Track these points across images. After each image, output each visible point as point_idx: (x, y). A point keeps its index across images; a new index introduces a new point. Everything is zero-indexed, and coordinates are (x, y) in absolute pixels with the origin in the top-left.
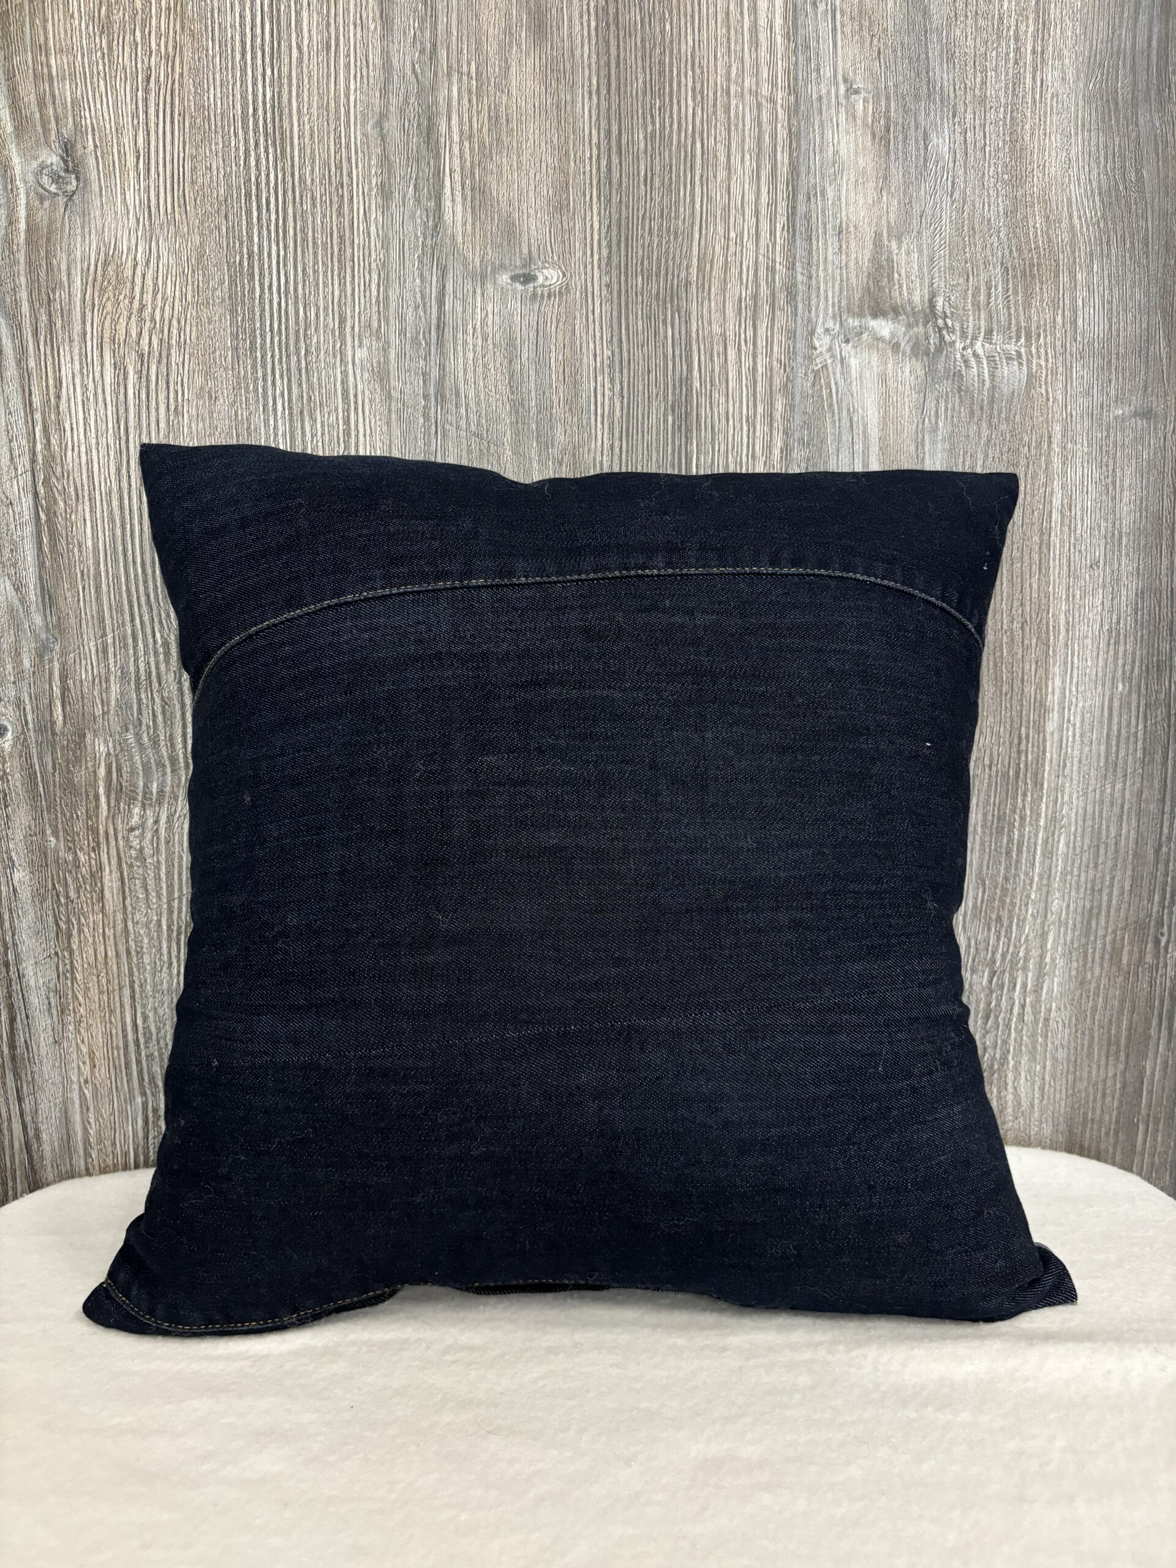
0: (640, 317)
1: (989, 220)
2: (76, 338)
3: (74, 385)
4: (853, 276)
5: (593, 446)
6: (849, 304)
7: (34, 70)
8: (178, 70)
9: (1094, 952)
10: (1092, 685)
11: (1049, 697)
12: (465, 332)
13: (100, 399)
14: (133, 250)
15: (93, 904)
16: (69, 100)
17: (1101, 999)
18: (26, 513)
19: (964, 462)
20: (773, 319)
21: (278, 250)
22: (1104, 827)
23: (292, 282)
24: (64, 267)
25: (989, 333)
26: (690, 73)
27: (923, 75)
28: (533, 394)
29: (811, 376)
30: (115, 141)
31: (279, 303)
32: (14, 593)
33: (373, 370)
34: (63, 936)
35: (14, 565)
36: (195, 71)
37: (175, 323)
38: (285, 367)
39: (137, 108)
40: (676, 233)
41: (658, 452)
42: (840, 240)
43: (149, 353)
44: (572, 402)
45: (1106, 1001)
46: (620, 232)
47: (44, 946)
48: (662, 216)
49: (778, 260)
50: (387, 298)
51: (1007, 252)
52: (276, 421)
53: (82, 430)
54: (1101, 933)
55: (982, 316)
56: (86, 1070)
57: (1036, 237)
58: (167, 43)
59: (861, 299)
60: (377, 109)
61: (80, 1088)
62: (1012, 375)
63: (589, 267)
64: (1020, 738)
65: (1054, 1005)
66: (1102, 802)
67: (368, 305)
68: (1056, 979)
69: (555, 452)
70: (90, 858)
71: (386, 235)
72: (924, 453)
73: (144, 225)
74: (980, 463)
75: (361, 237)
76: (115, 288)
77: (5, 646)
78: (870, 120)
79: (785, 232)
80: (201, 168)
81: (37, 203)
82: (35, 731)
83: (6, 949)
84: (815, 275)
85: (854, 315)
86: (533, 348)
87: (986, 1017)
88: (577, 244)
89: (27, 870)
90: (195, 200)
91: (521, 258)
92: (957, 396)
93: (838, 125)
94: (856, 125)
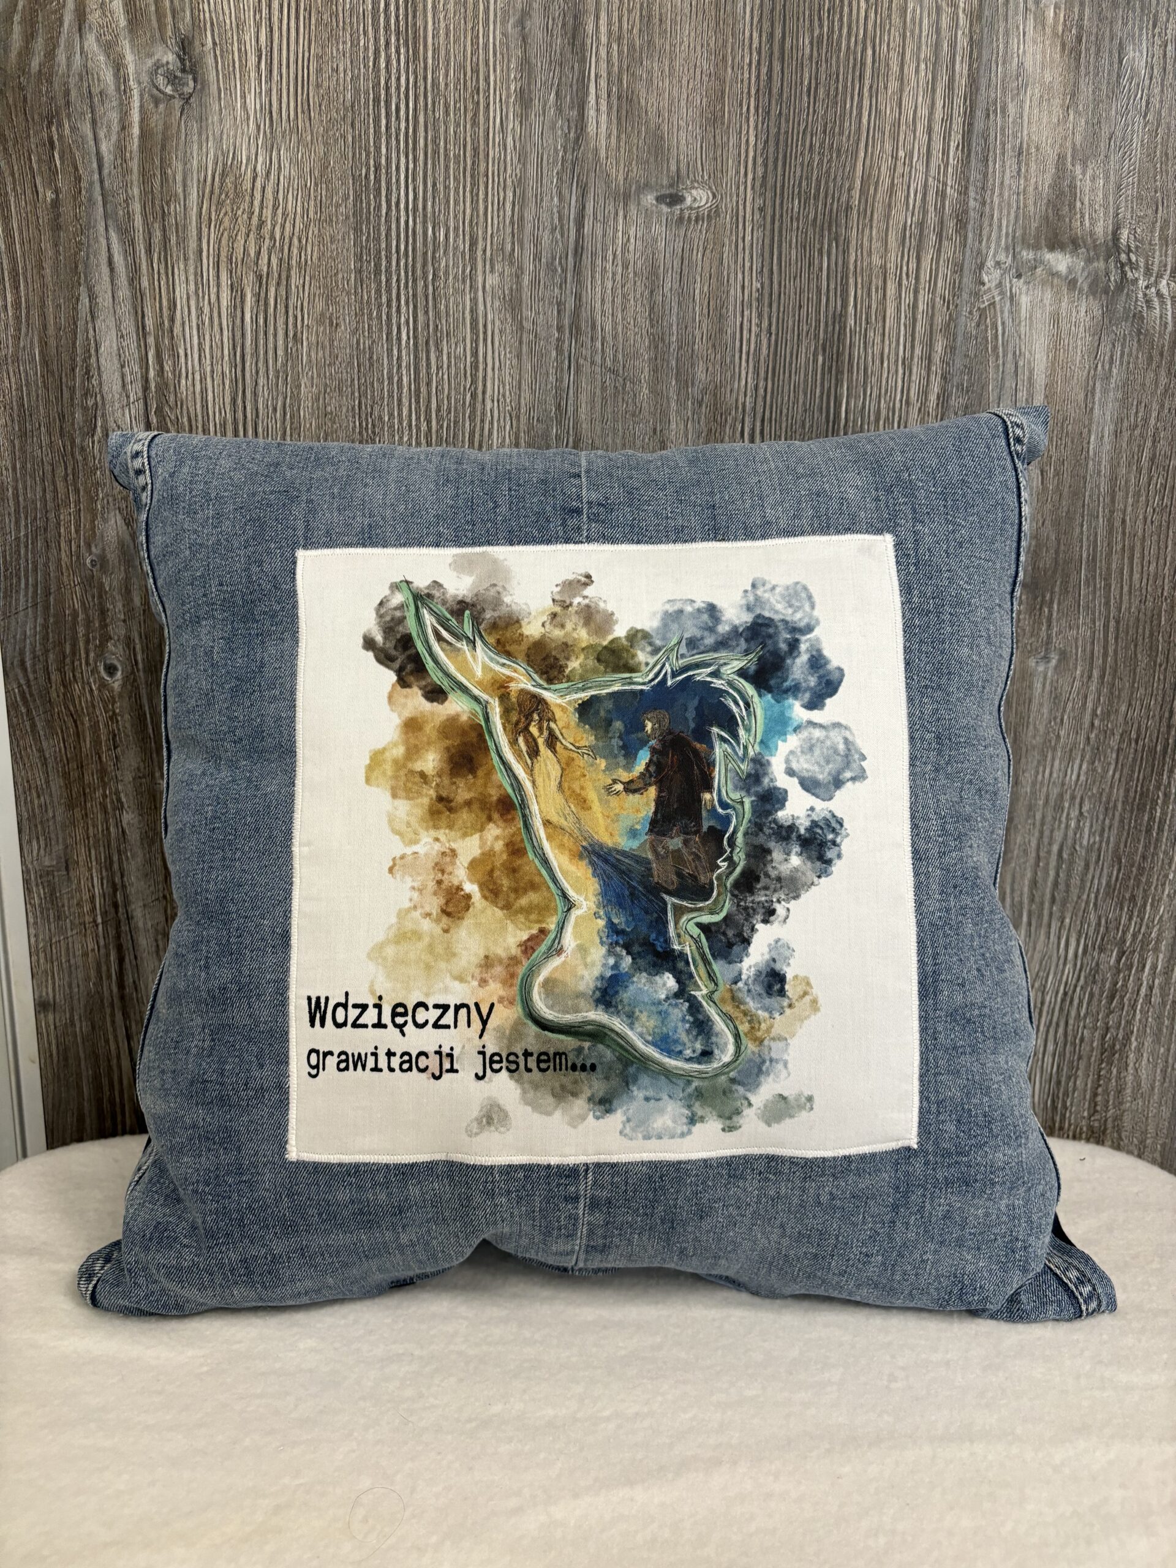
0: (793, 246)
2: (192, 256)
3: (189, 307)
4: (1031, 202)
5: (736, 385)
6: (1024, 235)
12: (604, 258)
13: (216, 322)
14: (252, 160)
19: (1137, 413)
20: (939, 250)
21: (407, 162)
23: (421, 199)
24: (179, 178)
28: (674, 328)
29: (976, 315)
30: (235, 38)
31: (407, 222)
32: (125, 528)
33: (504, 298)
37: (295, 241)
38: (411, 293)
39: (260, 2)
40: (839, 151)
41: (805, 394)
42: (1019, 163)
43: (268, 274)
44: (716, 338)
46: (777, 148)
47: (152, 888)
48: (825, 132)
49: (949, 183)
50: (521, 218)
52: (399, 351)
53: (196, 356)
55: (1170, 252)
59: (1037, 228)
60: (519, 5)
63: (742, 188)
67: (501, 226)
69: (695, 391)
71: (523, 147)
72: (1094, 403)
73: (265, 132)
74: (1154, 414)
75: (497, 150)
76: (233, 202)
77: (115, 583)
78: (1060, 29)
79: (960, 152)
80: (328, 69)
81: (152, 106)
82: (144, 671)
83: (115, 890)
84: (989, 201)
85: (1029, 247)
86: (677, 277)
87: (1112, 998)
88: (730, 161)
89: (136, 812)
90: (320, 106)
91: (668, 176)
92: (1136, 340)
93: (1025, 34)
94: (1044, 34)
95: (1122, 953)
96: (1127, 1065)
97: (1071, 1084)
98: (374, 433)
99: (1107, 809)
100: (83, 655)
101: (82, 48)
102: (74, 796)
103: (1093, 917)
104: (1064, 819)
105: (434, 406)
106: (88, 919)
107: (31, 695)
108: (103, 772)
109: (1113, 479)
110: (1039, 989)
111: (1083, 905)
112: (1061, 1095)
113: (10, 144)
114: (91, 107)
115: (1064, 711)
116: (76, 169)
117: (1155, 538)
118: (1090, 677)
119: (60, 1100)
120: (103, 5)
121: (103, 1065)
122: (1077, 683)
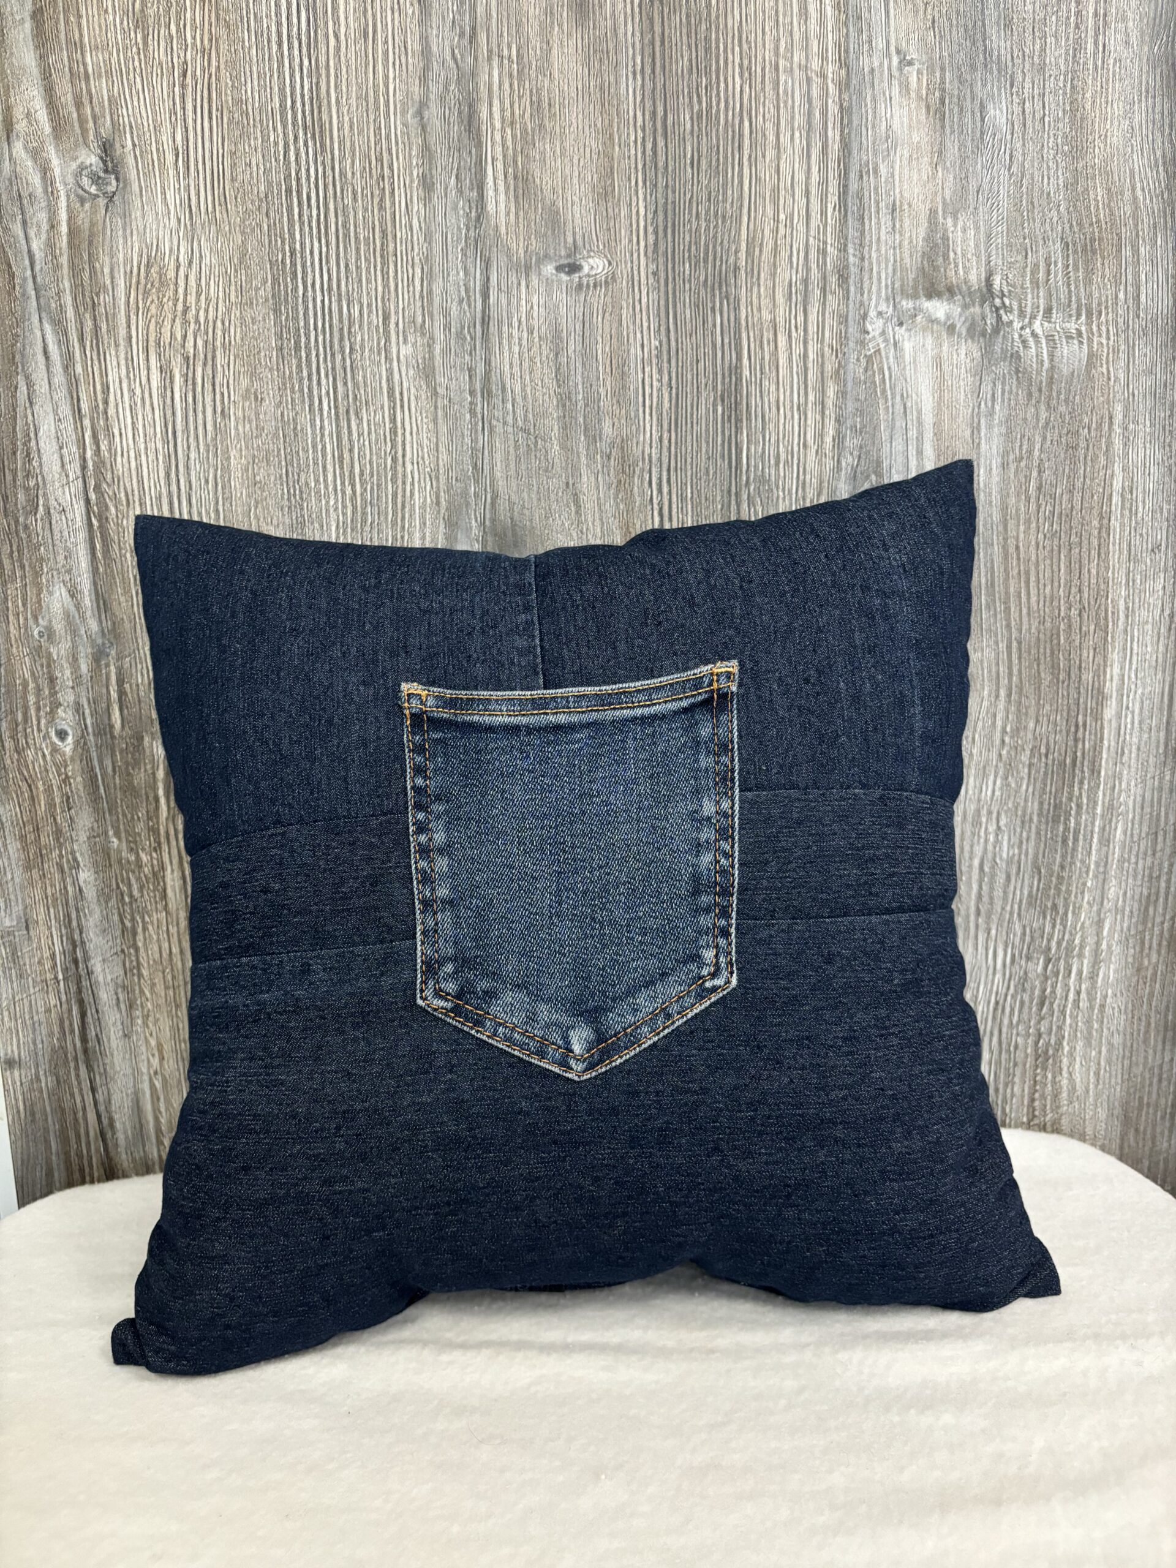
0: (687, 305)
1: (1049, 194)
2: (122, 342)
3: (121, 389)
4: (907, 255)
5: (642, 438)
6: (902, 286)
7: (70, 69)
8: (214, 63)
9: (1151, 939)
10: (1152, 671)
11: (1108, 684)
12: (510, 325)
13: (148, 403)
14: (175, 251)
15: (156, 903)
16: (106, 98)
17: (1158, 986)
18: (79, 519)
19: (1021, 446)
20: (824, 304)
21: (321, 247)
22: (1163, 814)
23: (335, 279)
24: (107, 270)
25: (1048, 311)
26: (737, 49)
27: (980, 43)
28: (580, 386)
29: (863, 362)
30: (153, 139)
31: (323, 301)
32: (70, 599)
33: (418, 367)
34: (129, 934)
35: (69, 572)
36: (232, 64)
37: (219, 324)
38: (330, 365)
39: (174, 104)
40: (724, 217)
41: (708, 443)
42: (893, 219)
43: (195, 355)
44: (620, 394)
45: (1163, 986)
46: (666, 217)
47: (110, 943)
48: (709, 200)
49: (829, 241)
50: (430, 292)
51: (1067, 226)
52: (322, 420)
53: (130, 435)
54: (1158, 920)
55: (1041, 294)
56: (155, 1062)
57: (1097, 210)
58: (202, 35)
59: (914, 279)
60: (416, 97)
61: (151, 1080)
62: (1072, 354)
63: (635, 255)
64: (1077, 726)
65: (1110, 992)
66: (1161, 789)
67: (412, 300)
68: (1112, 966)
69: (603, 446)
70: (152, 858)
71: (428, 228)
72: (980, 438)
73: (185, 225)
74: (1038, 446)
75: (404, 231)
76: (158, 291)
77: (62, 652)
78: (924, 92)
79: (837, 213)
80: (241, 164)
81: (78, 205)
82: (94, 735)
83: (75, 947)
84: (867, 256)
85: (908, 297)
86: (579, 339)
87: (1042, 1004)
88: (623, 231)
89: (92, 871)
90: (236, 198)
91: (566, 248)
92: (1015, 377)
93: (891, 98)
94: (909, 98)
95: (1048, 961)
96: (1061, 1069)
97: (1009, 1091)
98: (301, 498)
99: (1023, 822)
100: (35, 722)
101: (10, 155)
102: (31, 857)
103: (1017, 927)
104: (982, 834)
105: (357, 471)
106: (49, 976)
108: (58, 833)
109: (1004, 509)
111: (1007, 916)
112: (1000, 1102)
114: (21, 209)
115: (975, 727)
116: (10, 267)
117: (1048, 562)
118: (997, 696)
119: (29, 1155)
120: (28, 115)
121: (69, 1118)
122: (985, 703)
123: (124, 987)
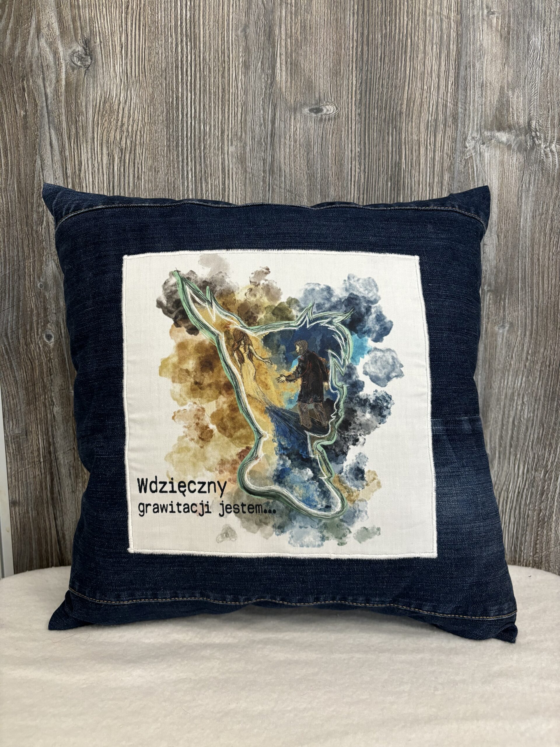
0: (375, 131)
2: (89, 140)
3: (88, 164)
4: (488, 109)
5: (349, 197)
6: (485, 124)
7: (71, 3)
8: (143, 2)
12: (285, 138)
13: (101, 171)
14: (118, 95)
16: (88, 18)
19: (543, 207)
20: (445, 132)
21: (191, 95)
23: (198, 112)
24: (84, 104)
26: (406, 3)
27: (529, 4)
28: (319, 170)
29: (464, 162)
30: (110, 39)
31: (191, 123)
32: (56, 269)
33: (238, 157)
36: (152, 3)
37: (139, 133)
38: (193, 156)
39: (122, 22)
40: (396, 87)
42: (482, 90)
43: (125, 148)
44: (339, 175)
46: (366, 86)
47: (68, 444)
48: (389, 78)
49: (449, 101)
50: (245, 120)
52: (188, 183)
53: (91, 187)
55: (556, 131)
59: (492, 121)
60: (243, 22)
63: (350, 105)
67: (236, 124)
71: (246, 88)
72: (522, 203)
73: (124, 82)
74: (551, 208)
75: (234, 89)
76: (109, 115)
77: (51, 295)
78: (500, 28)
79: (453, 86)
80: (153, 53)
81: (71, 71)
82: (65, 338)
83: (50, 445)
84: (468, 109)
85: (488, 130)
86: (320, 146)
87: (542, 494)
88: (344, 92)
89: (60, 407)
90: (150, 70)
91: (315, 100)
92: (541, 173)
93: (482, 30)
94: (492, 31)
95: (546, 472)
96: (551, 529)
97: (523, 538)
99: (536, 400)
100: (36, 331)
101: (38, 45)
102: (30, 399)
103: (531, 454)
104: (515, 405)
106: (36, 460)
107: (10, 350)
108: (44, 387)
109: (533, 239)
110: (505, 490)
111: (526, 448)
112: (518, 544)
113: (4, 89)
114: (42, 72)
115: (513, 350)
116: (35, 101)
117: (554, 267)
118: (525, 335)
119: (21, 551)
120: (48, 25)
121: (43, 533)
122: (519, 338)
123: (73, 467)
